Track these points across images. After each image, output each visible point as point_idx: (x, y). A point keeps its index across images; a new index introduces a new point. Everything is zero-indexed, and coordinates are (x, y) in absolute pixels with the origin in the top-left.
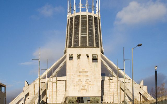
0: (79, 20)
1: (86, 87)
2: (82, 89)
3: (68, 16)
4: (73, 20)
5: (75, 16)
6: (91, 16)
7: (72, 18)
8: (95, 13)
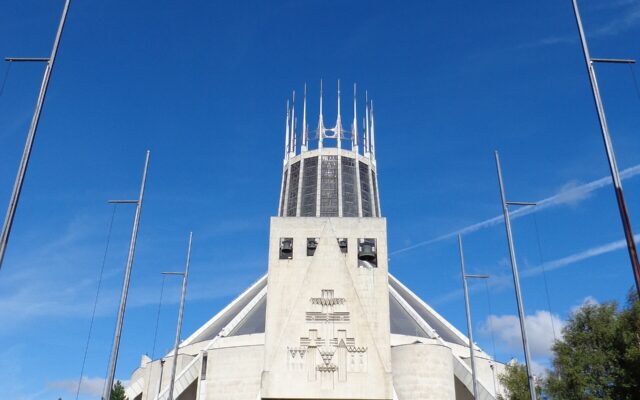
0: (315, 170)
1: (335, 361)
2: (321, 369)
3: (285, 162)
4: (298, 172)
5: (305, 160)
6: (350, 159)
7: (295, 167)
8: (361, 152)
